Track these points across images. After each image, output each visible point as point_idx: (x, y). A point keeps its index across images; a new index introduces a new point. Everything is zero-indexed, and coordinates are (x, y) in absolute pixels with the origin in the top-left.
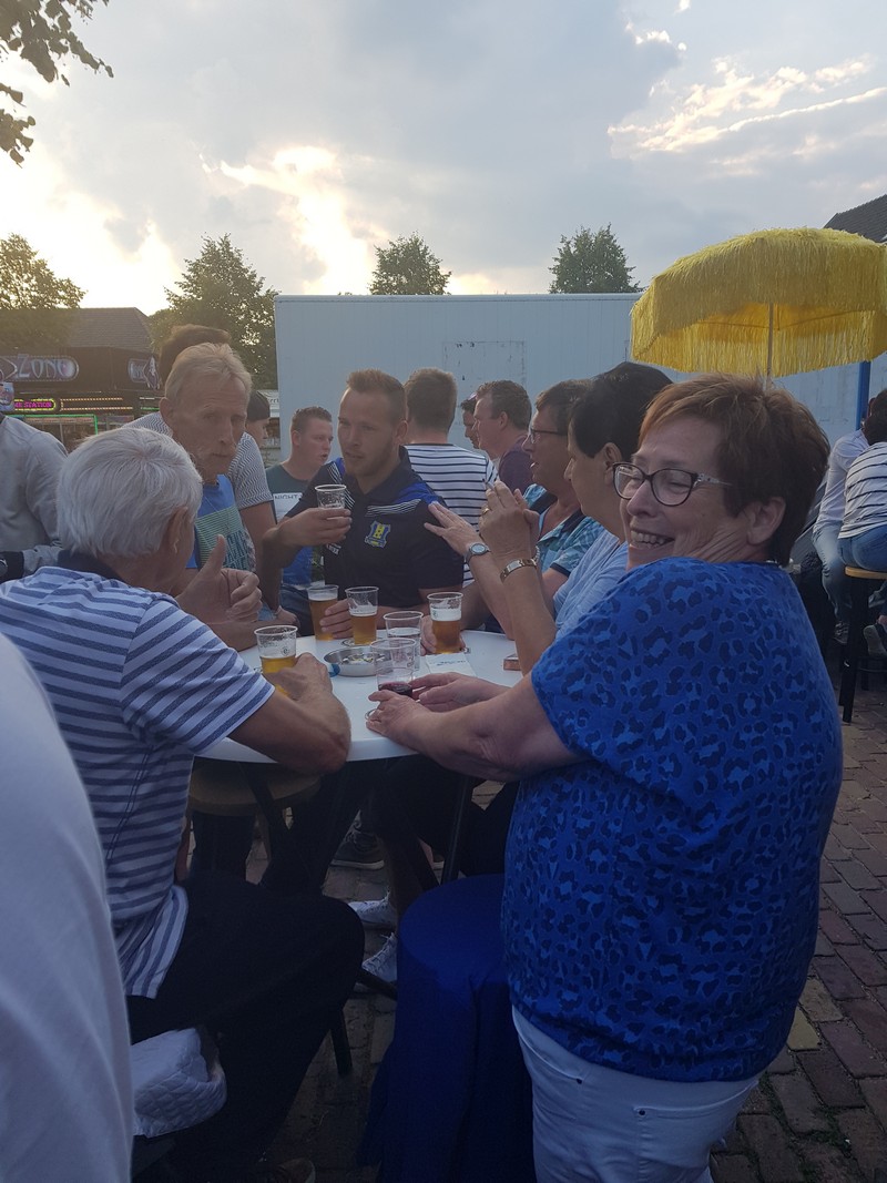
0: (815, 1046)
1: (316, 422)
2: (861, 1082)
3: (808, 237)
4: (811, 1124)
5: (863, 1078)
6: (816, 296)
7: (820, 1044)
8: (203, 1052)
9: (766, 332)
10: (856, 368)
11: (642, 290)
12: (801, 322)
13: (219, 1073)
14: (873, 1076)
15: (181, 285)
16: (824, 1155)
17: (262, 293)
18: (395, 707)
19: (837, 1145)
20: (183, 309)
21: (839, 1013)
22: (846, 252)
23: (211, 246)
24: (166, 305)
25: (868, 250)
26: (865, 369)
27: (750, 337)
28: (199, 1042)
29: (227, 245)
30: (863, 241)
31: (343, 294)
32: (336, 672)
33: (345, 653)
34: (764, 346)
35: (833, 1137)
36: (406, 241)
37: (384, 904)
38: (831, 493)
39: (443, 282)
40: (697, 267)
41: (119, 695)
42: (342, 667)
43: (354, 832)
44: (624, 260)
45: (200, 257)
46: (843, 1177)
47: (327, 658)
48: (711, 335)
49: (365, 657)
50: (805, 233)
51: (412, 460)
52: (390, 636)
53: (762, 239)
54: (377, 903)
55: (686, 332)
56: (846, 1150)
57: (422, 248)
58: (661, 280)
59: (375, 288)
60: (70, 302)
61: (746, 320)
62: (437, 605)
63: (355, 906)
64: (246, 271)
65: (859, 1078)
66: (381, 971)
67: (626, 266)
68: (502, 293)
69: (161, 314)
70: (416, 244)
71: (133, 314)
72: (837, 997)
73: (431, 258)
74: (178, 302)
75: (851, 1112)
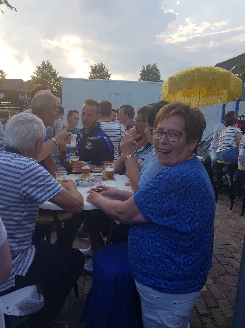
0: (206, 291)
1: (75, 114)
2: (218, 301)
3: (211, 69)
4: (204, 312)
5: (219, 299)
6: (212, 85)
7: (207, 290)
8: (38, 292)
9: (198, 95)
10: (222, 106)
11: (164, 81)
12: (208, 92)
13: (42, 298)
14: (221, 299)
15: (35, 73)
16: (207, 320)
17: (58, 77)
18: (94, 195)
19: (211, 317)
20: (35, 80)
21: (212, 282)
22: (221, 74)
23: (44, 62)
24: (30, 79)
25: (227, 73)
26: (224, 106)
27: (194, 96)
28: (37, 289)
29: (48, 62)
30: (226, 71)
31: (81, 78)
32: (78, 185)
33: (81, 180)
34: (198, 98)
35: (210, 316)
36: (99, 64)
37: (89, 250)
38: (215, 140)
39: (109, 76)
40: (180, 76)
41: (19, 186)
42: (80, 183)
43: (81, 229)
44: (159, 73)
45: (40, 66)
46: (212, 326)
47: (76, 181)
48: (183, 95)
49: (86, 181)
50: (210, 68)
51: (101, 125)
52: (94, 175)
53: (198, 69)
54: (87, 249)
55: (177, 94)
56: (213, 319)
57: (103, 66)
58: (170, 79)
59: (90, 77)
60: (3, 77)
61: (193, 91)
62: (107, 167)
63: (81, 250)
64: (53, 70)
65: (217, 300)
66: (88, 268)
67: (160, 75)
68: (125, 80)
69: (29, 81)
70: (102, 65)
71: (21, 81)
72: (212, 277)
73: (106, 69)
74: (34, 78)
75: (215, 309)
